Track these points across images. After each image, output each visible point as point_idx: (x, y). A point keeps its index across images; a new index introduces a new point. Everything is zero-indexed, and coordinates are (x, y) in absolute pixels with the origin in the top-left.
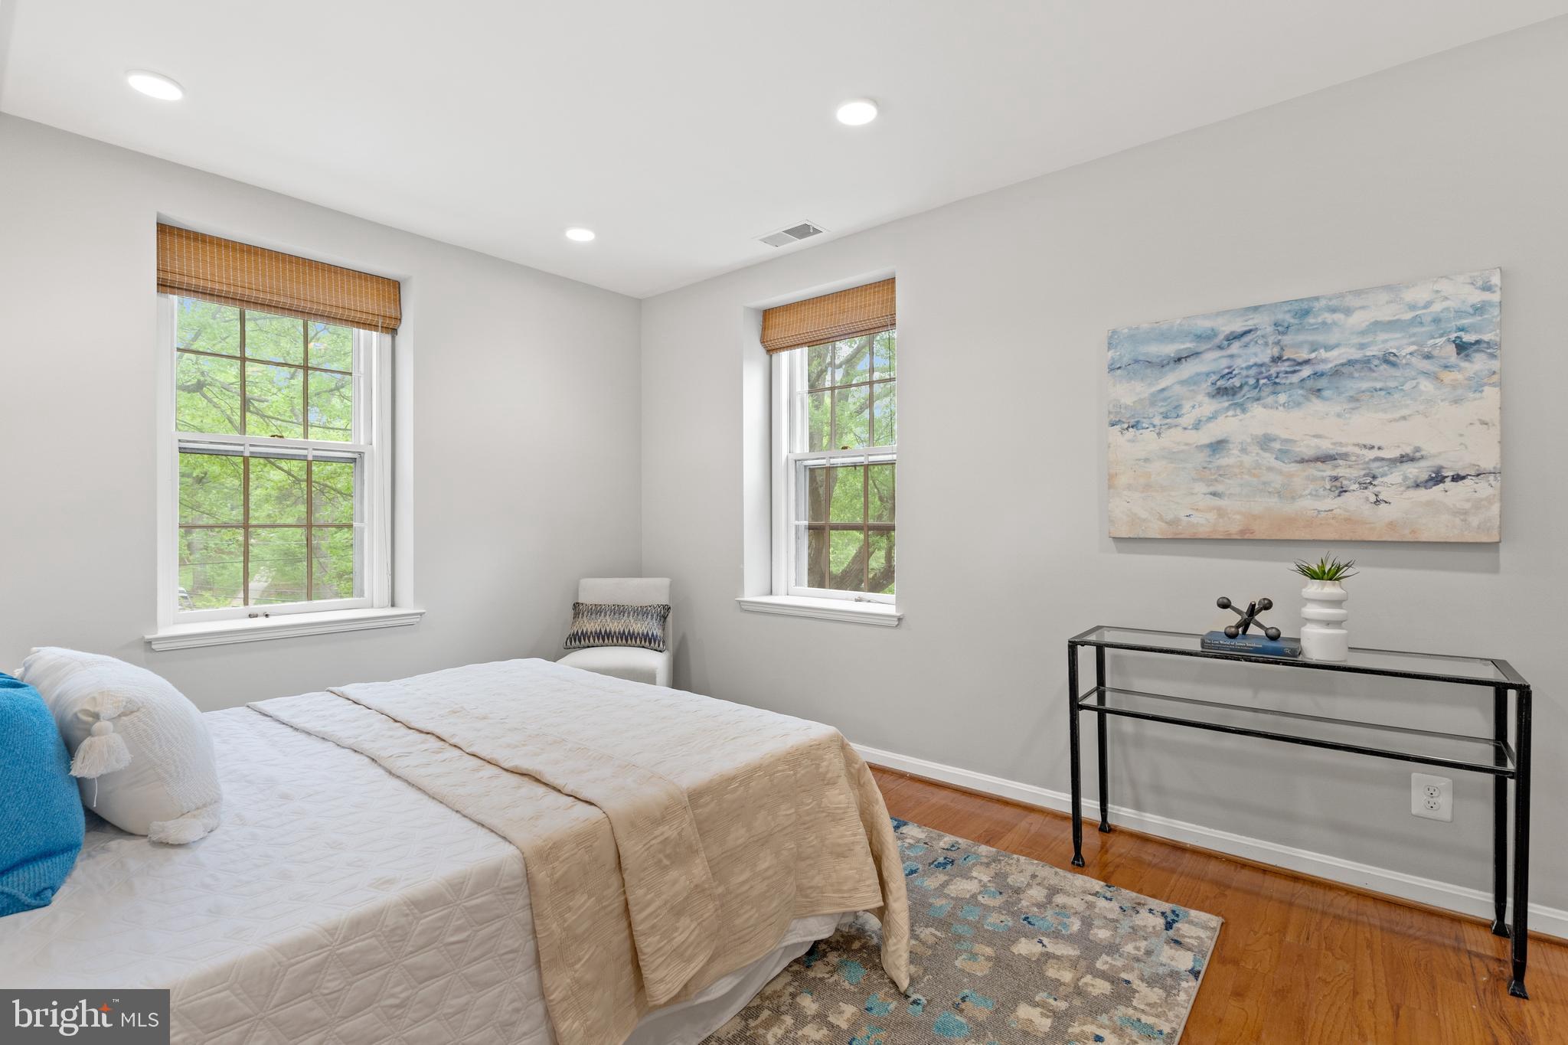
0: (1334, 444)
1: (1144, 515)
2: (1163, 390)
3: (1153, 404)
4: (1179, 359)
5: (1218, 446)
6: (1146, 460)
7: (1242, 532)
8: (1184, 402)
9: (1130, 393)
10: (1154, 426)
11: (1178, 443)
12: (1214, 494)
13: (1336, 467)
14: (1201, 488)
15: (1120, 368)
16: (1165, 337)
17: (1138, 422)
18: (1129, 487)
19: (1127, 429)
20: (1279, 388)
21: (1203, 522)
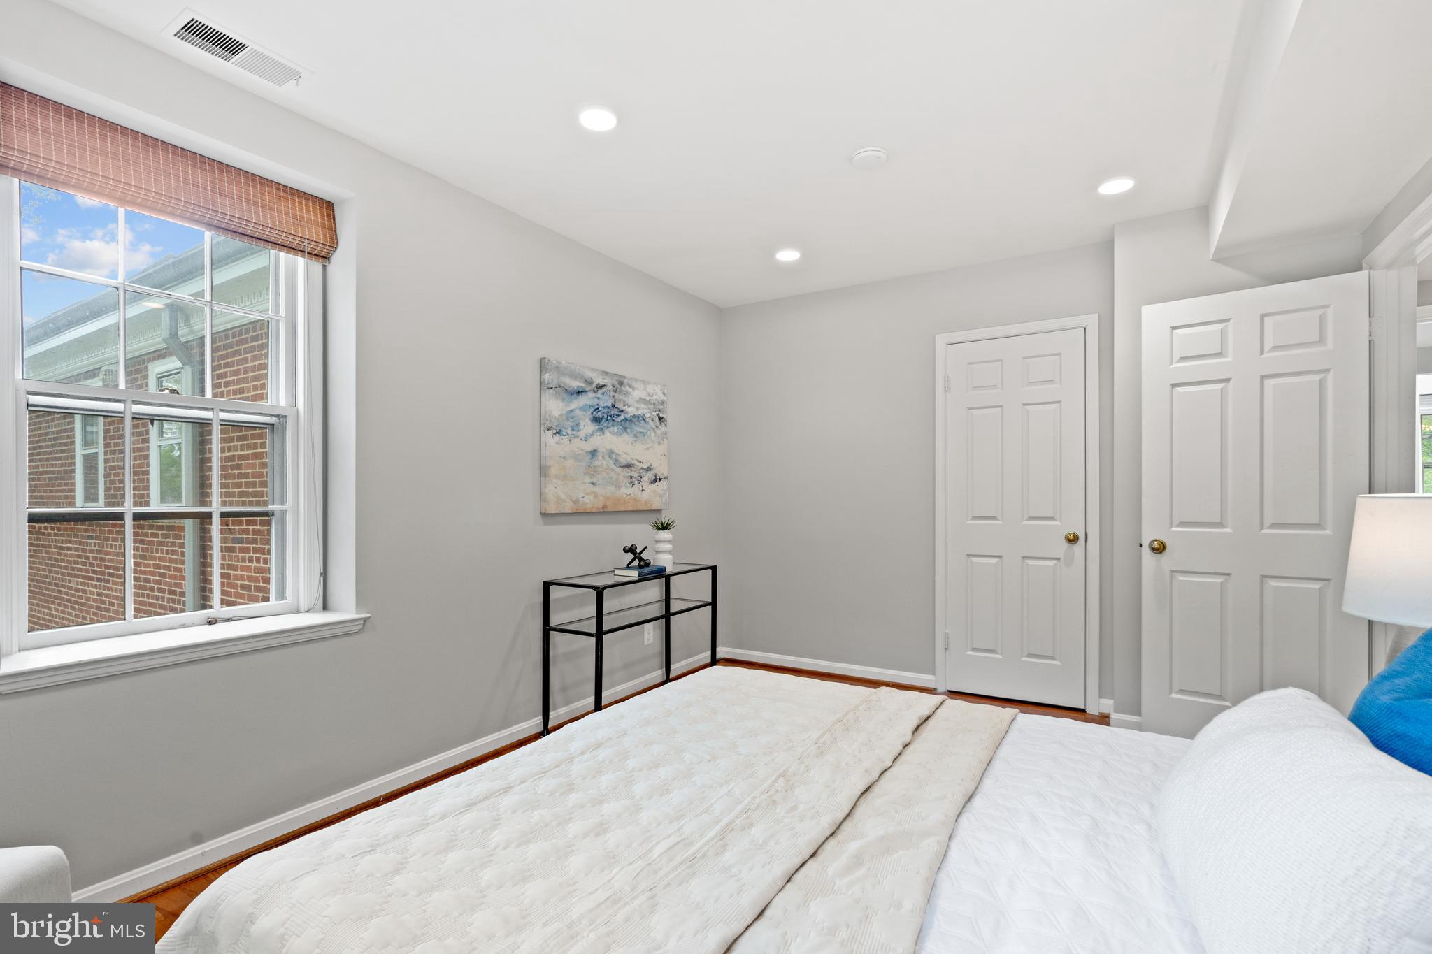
0: (631, 458)
1: (563, 496)
2: (572, 411)
3: (567, 419)
4: (578, 393)
5: (594, 453)
6: (565, 458)
7: (604, 507)
8: (581, 422)
9: (555, 407)
10: (568, 435)
11: (578, 449)
12: (593, 483)
13: (631, 471)
14: (588, 479)
15: (551, 388)
16: (574, 376)
17: (560, 430)
18: (557, 477)
19: (555, 434)
20: (615, 423)
21: (589, 502)
